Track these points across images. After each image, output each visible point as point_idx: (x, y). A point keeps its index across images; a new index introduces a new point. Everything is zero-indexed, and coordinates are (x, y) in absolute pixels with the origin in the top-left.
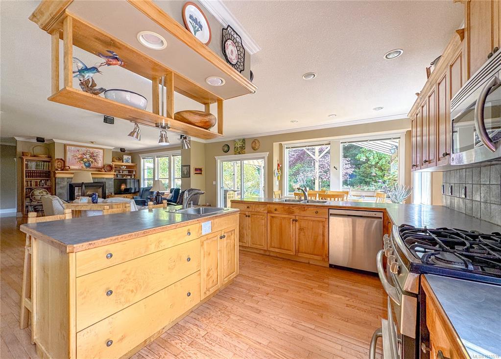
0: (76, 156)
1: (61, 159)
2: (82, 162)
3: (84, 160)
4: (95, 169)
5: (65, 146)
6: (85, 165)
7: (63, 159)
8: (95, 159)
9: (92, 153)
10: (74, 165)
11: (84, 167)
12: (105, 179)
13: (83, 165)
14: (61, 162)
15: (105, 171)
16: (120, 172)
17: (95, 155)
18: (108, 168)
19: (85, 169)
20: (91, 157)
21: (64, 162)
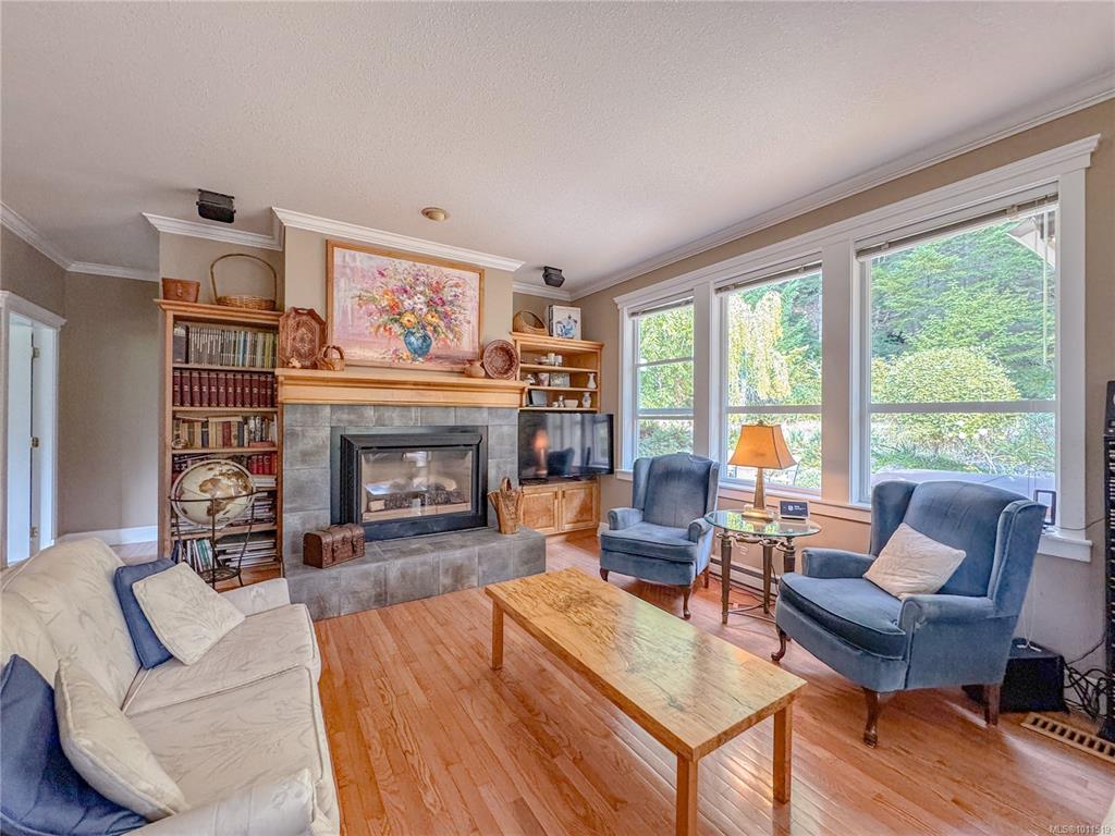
0: (374, 300)
1: (311, 313)
2: (396, 328)
3: (405, 320)
4: (447, 366)
5: (329, 245)
6: (409, 344)
7: (320, 312)
8: (446, 315)
9: (437, 289)
10: (363, 344)
11: (405, 353)
12: (485, 414)
13: (401, 344)
14: (311, 331)
15: (487, 376)
16: (539, 382)
17: (447, 294)
18: (499, 362)
19: (408, 363)
20: (430, 303)
21: (323, 325)
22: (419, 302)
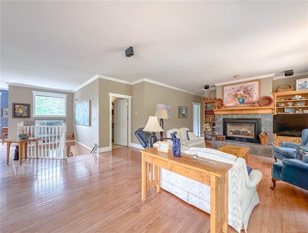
0: (231, 94)
1: (220, 99)
2: (236, 99)
3: (238, 97)
4: (249, 105)
5: (223, 87)
8: (249, 93)
9: (246, 88)
10: (229, 103)
13: (237, 102)
15: (260, 106)
17: (249, 89)
19: (239, 105)
20: (245, 92)
21: (222, 101)
22: (242, 92)
